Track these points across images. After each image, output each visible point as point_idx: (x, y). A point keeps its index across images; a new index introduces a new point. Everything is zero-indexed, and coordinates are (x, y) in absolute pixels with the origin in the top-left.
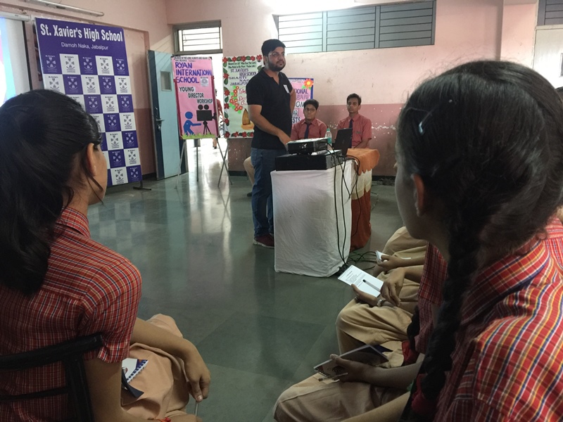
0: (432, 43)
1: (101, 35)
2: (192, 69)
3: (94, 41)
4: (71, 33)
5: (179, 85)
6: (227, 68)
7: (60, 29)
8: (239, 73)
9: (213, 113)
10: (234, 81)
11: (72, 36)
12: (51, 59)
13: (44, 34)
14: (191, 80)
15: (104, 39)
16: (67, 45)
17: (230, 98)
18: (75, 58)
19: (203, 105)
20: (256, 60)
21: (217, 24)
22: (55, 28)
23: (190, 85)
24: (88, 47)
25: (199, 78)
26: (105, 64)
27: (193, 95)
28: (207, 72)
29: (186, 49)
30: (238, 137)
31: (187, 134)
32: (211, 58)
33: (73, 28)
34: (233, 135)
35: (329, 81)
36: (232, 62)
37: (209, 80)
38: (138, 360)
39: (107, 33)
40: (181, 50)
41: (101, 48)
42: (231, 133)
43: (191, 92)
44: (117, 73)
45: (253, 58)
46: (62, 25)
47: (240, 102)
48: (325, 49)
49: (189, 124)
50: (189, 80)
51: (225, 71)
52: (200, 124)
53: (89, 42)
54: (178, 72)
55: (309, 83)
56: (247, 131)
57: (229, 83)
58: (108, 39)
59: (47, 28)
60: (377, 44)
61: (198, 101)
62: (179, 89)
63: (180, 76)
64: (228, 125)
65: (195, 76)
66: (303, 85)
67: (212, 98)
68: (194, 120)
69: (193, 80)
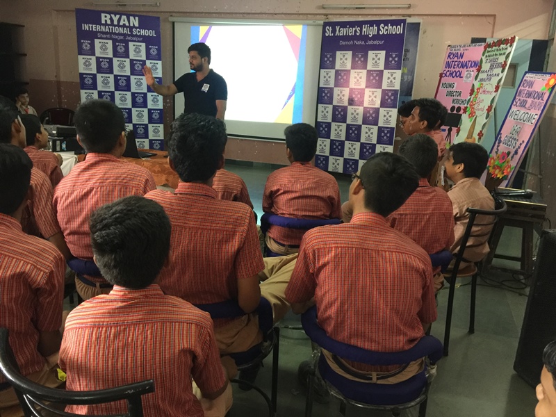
1: (379, 29)
2: (461, 60)
3: (370, 36)
4: (350, 31)
5: (443, 80)
7: (342, 29)
8: (490, 64)
10: (483, 76)
11: (350, 34)
12: (329, 56)
13: (327, 35)
15: (381, 33)
16: (344, 43)
17: (472, 99)
18: (350, 53)
20: (509, 44)
22: (338, 28)
23: (452, 81)
24: (363, 43)
25: (465, 72)
26: (376, 59)
27: (450, 94)
33: (353, 27)
36: (491, 49)
37: (473, 74)
39: (386, 27)
41: (375, 42)
43: (450, 90)
45: (507, 42)
46: (343, 25)
47: (476, 106)
50: (454, 74)
51: (481, 62)
52: (446, 130)
54: (448, 65)
55: (552, 81)
57: (478, 79)
58: (385, 33)
59: (331, 29)
61: (453, 101)
62: (441, 85)
65: (461, 69)
66: (546, 84)
69: (458, 74)
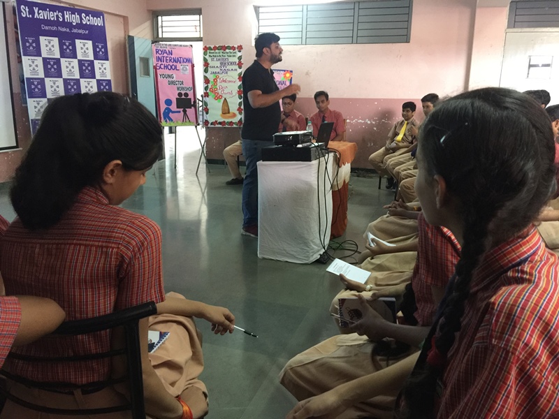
0: (408, 41)
1: (81, 19)
2: (172, 56)
3: (74, 24)
4: (52, 16)
5: (159, 72)
6: (207, 57)
7: (40, 11)
8: (219, 62)
9: (192, 101)
10: (214, 70)
11: (52, 19)
12: (31, 41)
13: (24, 16)
14: (171, 67)
15: (84, 23)
16: (47, 28)
17: (210, 87)
18: (56, 40)
19: (183, 92)
20: (236, 50)
21: (198, 12)
22: (36, 10)
23: (170, 72)
24: (68, 30)
25: (179, 66)
26: (85, 48)
27: (172, 83)
28: (187, 60)
29: (165, 35)
30: (217, 126)
31: (166, 121)
32: (191, 46)
33: (54, 11)
34: (212, 124)
35: (307, 74)
36: (213, 51)
37: (189, 67)
38: (161, 333)
39: (87, 17)
40: (160, 36)
41: (80, 31)
42: (210, 122)
43: (171, 80)
44: (96, 57)
45: (233, 48)
46: (43, 7)
47: (219, 91)
48: (304, 42)
49: (168, 111)
50: (169, 67)
51: (205, 60)
52: (180, 112)
53: (69, 25)
54: (159, 59)
55: (288, 75)
56: (226, 120)
57: (209, 72)
58: (88, 23)
59: (27, 10)
60: (354, 39)
61: (178, 89)
62: (159, 76)
63: (160, 63)
64: (207, 113)
65: (175, 64)
66: (283, 76)
67: (191, 86)
68: (174, 107)
69: (173, 67)
